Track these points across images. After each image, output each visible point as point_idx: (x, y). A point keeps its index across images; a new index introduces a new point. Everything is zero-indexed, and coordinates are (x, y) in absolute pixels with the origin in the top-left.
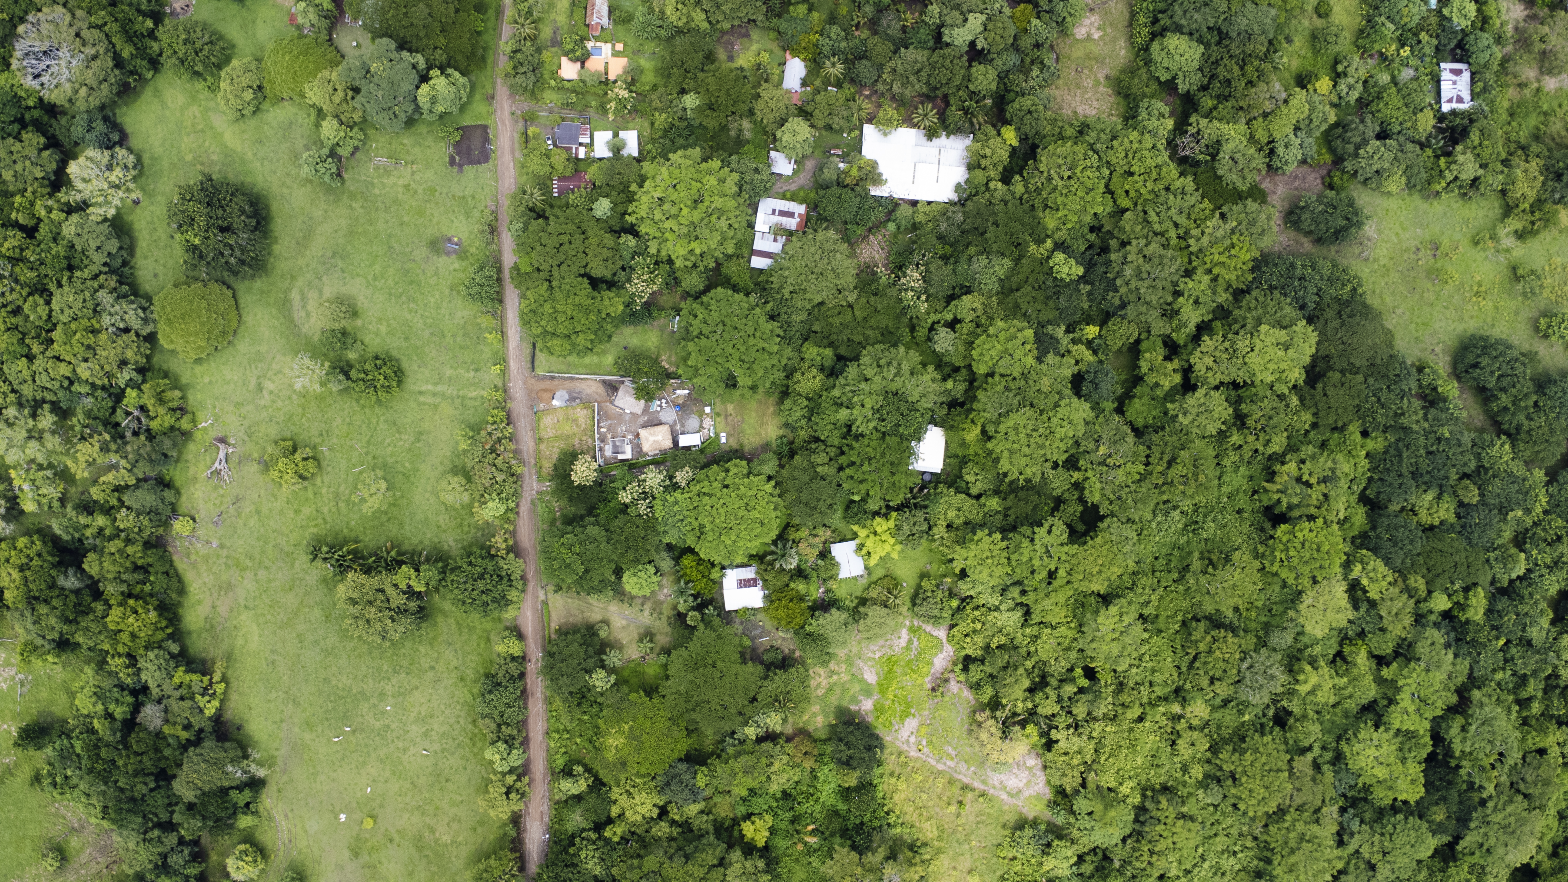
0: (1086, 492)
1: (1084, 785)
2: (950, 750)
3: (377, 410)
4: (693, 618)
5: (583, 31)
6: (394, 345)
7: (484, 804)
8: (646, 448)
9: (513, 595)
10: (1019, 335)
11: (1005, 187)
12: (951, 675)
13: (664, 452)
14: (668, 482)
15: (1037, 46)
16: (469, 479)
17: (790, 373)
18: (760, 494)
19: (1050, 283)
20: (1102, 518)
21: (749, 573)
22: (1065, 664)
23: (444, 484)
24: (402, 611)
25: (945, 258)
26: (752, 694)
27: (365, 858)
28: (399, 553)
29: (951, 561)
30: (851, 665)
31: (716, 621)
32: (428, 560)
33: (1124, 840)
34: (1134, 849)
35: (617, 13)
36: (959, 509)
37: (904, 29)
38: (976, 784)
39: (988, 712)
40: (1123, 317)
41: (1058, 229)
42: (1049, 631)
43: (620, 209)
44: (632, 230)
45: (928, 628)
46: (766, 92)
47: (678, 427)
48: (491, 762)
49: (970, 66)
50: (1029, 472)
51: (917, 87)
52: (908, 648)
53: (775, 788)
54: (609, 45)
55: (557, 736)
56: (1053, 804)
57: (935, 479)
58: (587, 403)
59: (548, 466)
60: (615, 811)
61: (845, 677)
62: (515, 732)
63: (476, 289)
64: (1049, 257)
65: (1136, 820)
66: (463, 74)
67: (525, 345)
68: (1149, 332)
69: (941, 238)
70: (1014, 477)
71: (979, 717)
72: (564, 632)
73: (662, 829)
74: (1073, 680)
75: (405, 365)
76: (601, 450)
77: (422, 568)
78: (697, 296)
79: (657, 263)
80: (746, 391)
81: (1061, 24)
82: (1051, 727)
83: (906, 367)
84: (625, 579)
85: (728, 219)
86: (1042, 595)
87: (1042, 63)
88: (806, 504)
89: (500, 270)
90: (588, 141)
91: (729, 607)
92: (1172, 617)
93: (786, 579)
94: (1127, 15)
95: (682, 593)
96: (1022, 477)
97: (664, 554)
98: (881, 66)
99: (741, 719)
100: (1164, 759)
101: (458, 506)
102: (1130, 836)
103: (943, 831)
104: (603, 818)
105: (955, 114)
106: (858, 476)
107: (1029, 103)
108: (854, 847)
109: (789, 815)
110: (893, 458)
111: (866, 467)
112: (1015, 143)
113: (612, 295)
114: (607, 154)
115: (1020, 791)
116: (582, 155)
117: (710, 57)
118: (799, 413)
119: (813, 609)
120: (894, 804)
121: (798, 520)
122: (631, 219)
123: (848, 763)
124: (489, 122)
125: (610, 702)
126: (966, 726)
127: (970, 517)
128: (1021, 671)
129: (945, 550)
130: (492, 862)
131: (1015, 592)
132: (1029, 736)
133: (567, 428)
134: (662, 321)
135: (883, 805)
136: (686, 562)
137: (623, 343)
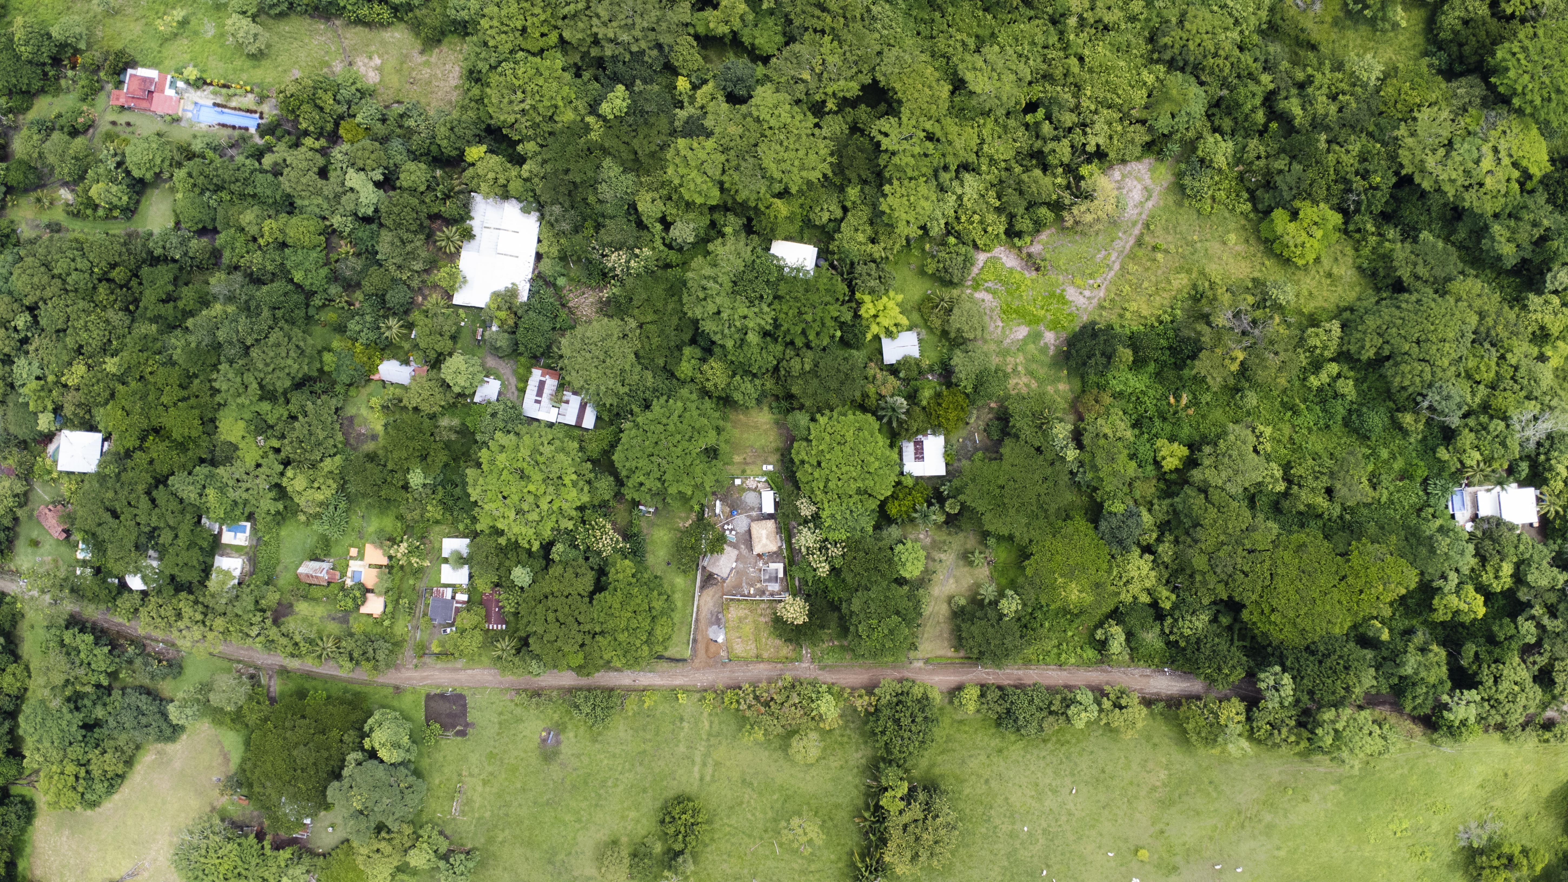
0: (848, 95)
1: (1143, 122)
2: (1100, 256)
3: (716, 826)
4: (952, 507)
5: (334, 589)
6: (650, 804)
7: (1130, 733)
8: (773, 547)
9: (917, 692)
10: (682, 153)
11: (529, 161)
12: (1025, 251)
13: (779, 530)
14: (811, 525)
15: (384, 120)
16: (795, 731)
17: (705, 393)
18: (829, 429)
19: (631, 120)
20: (875, 82)
21: (909, 449)
22: (1021, 133)
23: (798, 758)
24: (928, 807)
25: (598, 227)
26: (1033, 451)
27: (1178, 860)
28: (867, 808)
29: (908, 239)
30: (1008, 351)
31: (956, 482)
32: (876, 779)
33: (1202, 84)
34: (1212, 73)
35: (318, 551)
36: (857, 230)
37: (358, 255)
38: (1136, 231)
39: (1065, 214)
40: (671, 47)
41: (576, 109)
42: (985, 147)
43: (524, 556)
44: (547, 547)
45: (975, 270)
46: (412, 401)
47: (754, 514)
48: (1089, 724)
49: (400, 188)
50: (823, 152)
51: (418, 244)
52: (994, 293)
53: (1129, 434)
54: (351, 563)
55: (1064, 656)
56: (1160, 155)
57: (823, 254)
58: (723, 607)
59: (786, 650)
60: (1145, 599)
61: (1020, 358)
62: (1059, 697)
63: (598, 713)
64: (605, 119)
65: (1182, 70)
66: (371, 715)
67: (659, 668)
68: (687, 25)
69: (576, 230)
70: (828, 167)
71: (1069, 223)
72: (959, 640)
73: (1166, 550)
74: (1037, 124)
75: (671, 794)
76: (772, 595)
77: (884, 783)
78: (620, 482)
79: (584, 522)
80: (722, 438)
81: (363, 93)
82: (1084, 152)
83: (708, 271)
84: (907, 576)
85: (542, 444)
86: (950, 149)
87: (402, 116)
88: (842, 383)
89: (579, 689)
90: (450, 590)
91: (943, 472)
92: (979, 21)
93: (917, 409)
94: (360, 29)
95: (926, 516)
96: (829, 159)
97: (885, 533)
98: (393, 280)
99: (1057, 464)
100: (1122, 39)
101: (822, 744)
102: (1197, 77)
103: (1182, 268)
104: (1152, 611)
105: (449, 208)
106: (816, 327)
107: (443, 129)
108: (1194, 356)
109: (1157, 422)
110: (801, 290)
111: (809, 317)
112: (483, 148)
113: (613, 571)
114: (465, 571)
115: (1146, 188)
116: (464, 597)
117: (372, 457)
118: (748, 386)
119: (949, 385)
120: (1152, 315)
121: (858, 394)
122: (536, 546)
123: (1109, 357)
124: (423, 693)
125: (1033, 597)
126: (1077, 238)
127: (865, 218)
128: (1025, 177)
129: (897, 247)
130: (1190, 726)
131: (945, 177)
132: (1091, 175)
133: (748, 628)
134: (643, 524)
135: (1152, 326)
136: (894, 511)
137: (663, 565)
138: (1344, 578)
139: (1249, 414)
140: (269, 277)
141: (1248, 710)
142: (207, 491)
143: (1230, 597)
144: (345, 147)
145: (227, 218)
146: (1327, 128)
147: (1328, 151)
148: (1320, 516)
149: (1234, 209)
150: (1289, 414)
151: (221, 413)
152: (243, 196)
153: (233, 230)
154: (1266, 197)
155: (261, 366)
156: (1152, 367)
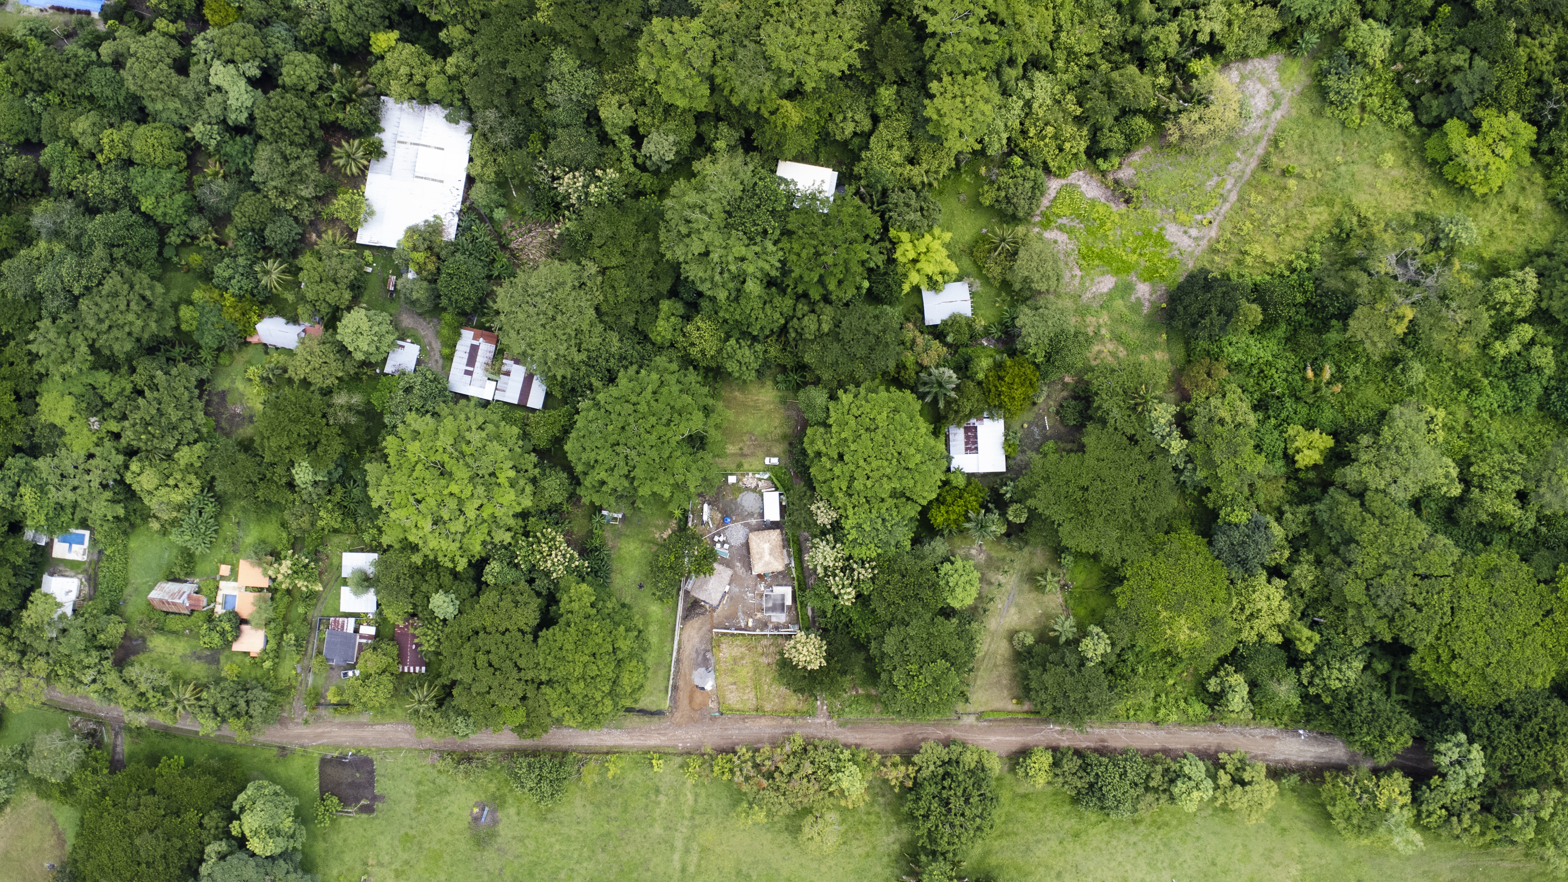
2: (1211, 183)
4: (1016, 514)
5: (198, 618)
7: (1255, 816)
8: (778, 566)
9: (969, 759)
10: (660, 37)
11: (455, 54)
12: (1110, 177)
13: (786, 543)
14: (830, 537)
16: (807, 811)
17: (687, 362)
18: (854, 411)
21: (958, 437)
22: (1110, 16)
23: (812, 846)
25: (547, 139)
26: (1125, 441)
29: (959, 158)
30: (1087, 308)
31: (1024, 482)
32: (915, 875)
35: (176, 570)
36: (890, 147)
37: (228, 177)
38: (1260, 150)
39: (1168, 125)
42: (1063, 36)
43: (447, 579)
44: (478, 566)
45: (1045, 202)
46: (298, 370)
47: (753, 521)
48: (1203, 805)
49: (284, 87)
50: (850, 36)
51: (306, 161)
52: (1070, 232)
53: (1252, 419)
54: (222, 584)
55: (1163, 711)
56: (1293, 48)
57: (846, 179)
58: (712, 643)
59: (794, 701)
60: (1274, 638)
61: (1104, 318)
62: (1160, 768)
63: (545, 786)
66: (243, 788)
67: (627, 723)
69: (519, 143)
70: (855, 55)
71: (1174, 138)
72: (1023, 692)
73: (1303, 573)
76: (777, 628)
78: (575, 481)
79: (526, 534)
80: (711, 422)
82: (1194, 41)
83: (692, 198)
84: (956, 605)
85: (469, 429)
86: (1018, 34)
88: (872, 349)
89: (525, 753)
90: (352, 621)
91: (1001, 467)
93: (971, 384)
95: (982, 526)
96: (857, 46)
97: (926, 548)
98: (277, 211)
99: (1159, 458)
101: (843, 828)
103: (1320, 199)
104: (1283, 653)
105: (350, 116)
106: (838, 273)
107: (338, 7)
108: (1345, 315)
109: (1289, 403)
110: (818, 223)
111: (829, 259)
112: (395, 35)
113: (565, 598)
114: (371, 596)
115: (1273, 93)
116: (371, 630)
117: (246, 446)
118: (746, 353)
119: (1012, 353)
120: (1281, 260)
121: (892, 365)
122: (462, 565)
123: (1229, 314)
124: (317, 756)
125: (1127, 636)
126: (1181, 158)
127: (902, 131)
128: (1115, 75)
129: (944, 170)
130: (1336, 810)
131: (1010, 74)
132: (1206, 72)
133: (745, 672)
134: (608, 534)
135: (1281, 276)
136: (940, 520)
137: (634, 589)
138: (1549, 613)
139: (1411, 391)
140: (111, 205)
141: (1414, 787)
142: (22, 490)
143: (1396, 639)
144: (211, 32)
145: (53, 126)
146: (1517, 13)
147: (1517, 44)
148: (1508, 529)
149: (1390, 120)
150: (1466, 392)
151: (44, 385)
152: (77, 100)
153: (62, 143)
154: (1434, 105)
155: (92, 323)
156: (1282, 330)
